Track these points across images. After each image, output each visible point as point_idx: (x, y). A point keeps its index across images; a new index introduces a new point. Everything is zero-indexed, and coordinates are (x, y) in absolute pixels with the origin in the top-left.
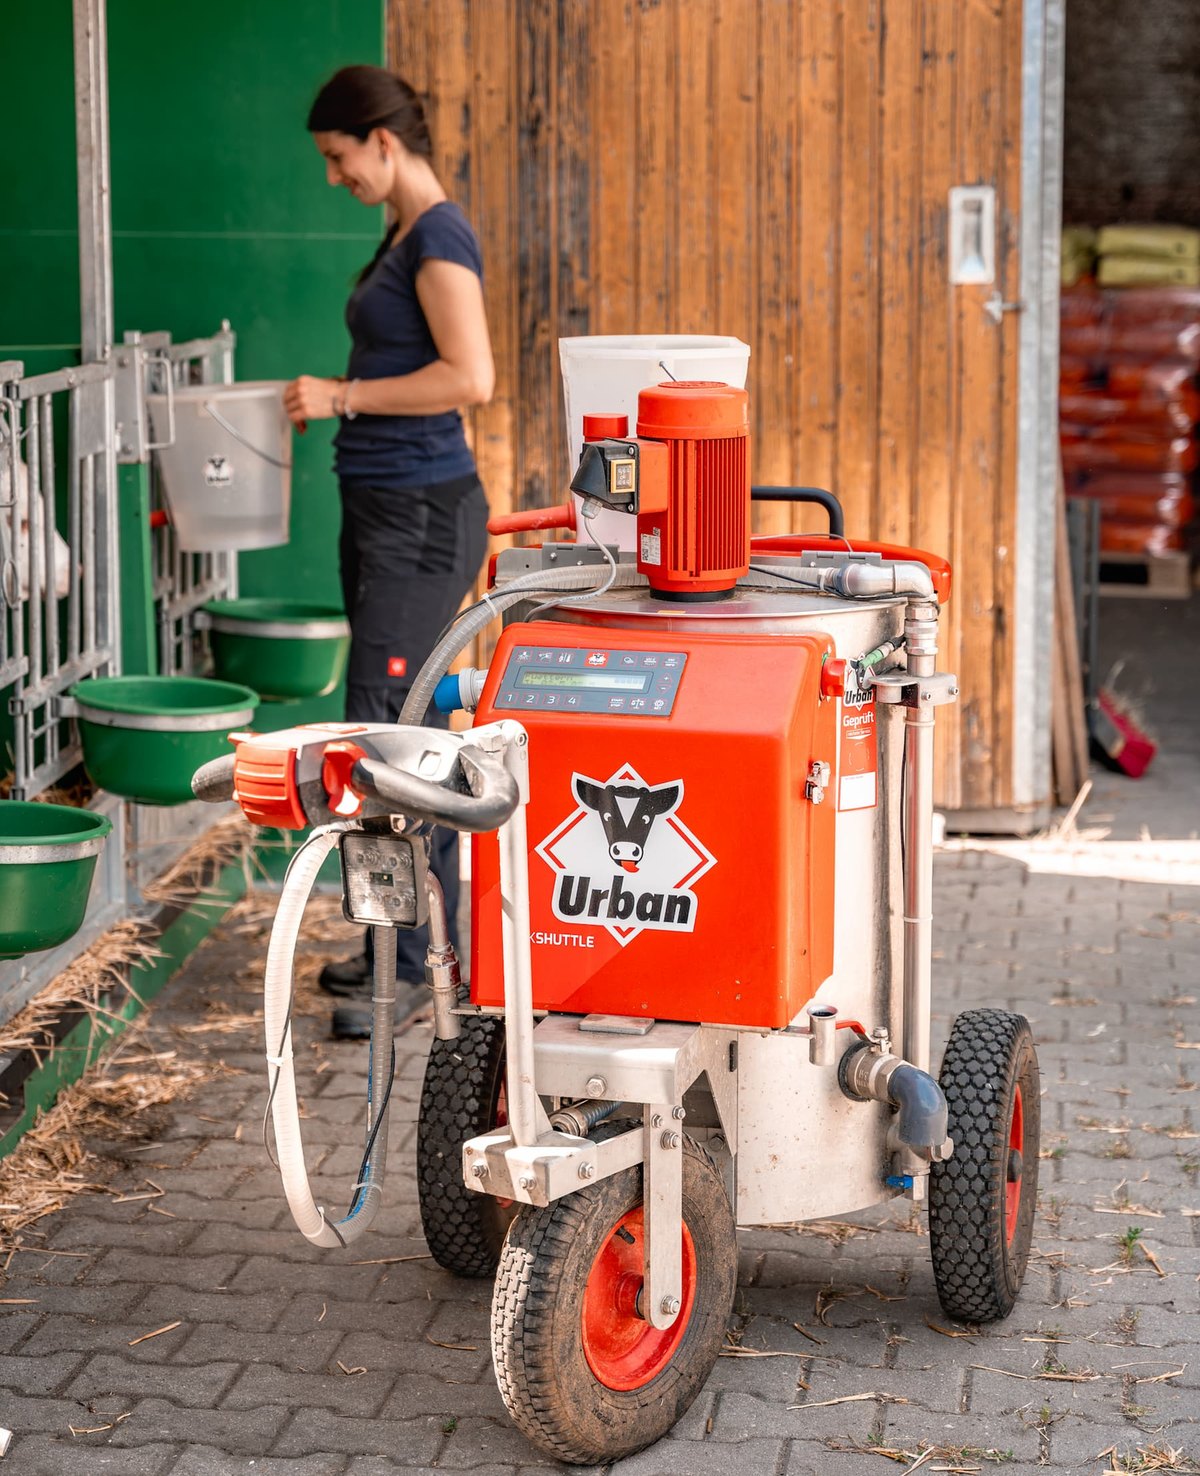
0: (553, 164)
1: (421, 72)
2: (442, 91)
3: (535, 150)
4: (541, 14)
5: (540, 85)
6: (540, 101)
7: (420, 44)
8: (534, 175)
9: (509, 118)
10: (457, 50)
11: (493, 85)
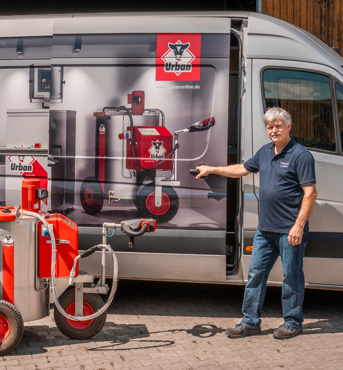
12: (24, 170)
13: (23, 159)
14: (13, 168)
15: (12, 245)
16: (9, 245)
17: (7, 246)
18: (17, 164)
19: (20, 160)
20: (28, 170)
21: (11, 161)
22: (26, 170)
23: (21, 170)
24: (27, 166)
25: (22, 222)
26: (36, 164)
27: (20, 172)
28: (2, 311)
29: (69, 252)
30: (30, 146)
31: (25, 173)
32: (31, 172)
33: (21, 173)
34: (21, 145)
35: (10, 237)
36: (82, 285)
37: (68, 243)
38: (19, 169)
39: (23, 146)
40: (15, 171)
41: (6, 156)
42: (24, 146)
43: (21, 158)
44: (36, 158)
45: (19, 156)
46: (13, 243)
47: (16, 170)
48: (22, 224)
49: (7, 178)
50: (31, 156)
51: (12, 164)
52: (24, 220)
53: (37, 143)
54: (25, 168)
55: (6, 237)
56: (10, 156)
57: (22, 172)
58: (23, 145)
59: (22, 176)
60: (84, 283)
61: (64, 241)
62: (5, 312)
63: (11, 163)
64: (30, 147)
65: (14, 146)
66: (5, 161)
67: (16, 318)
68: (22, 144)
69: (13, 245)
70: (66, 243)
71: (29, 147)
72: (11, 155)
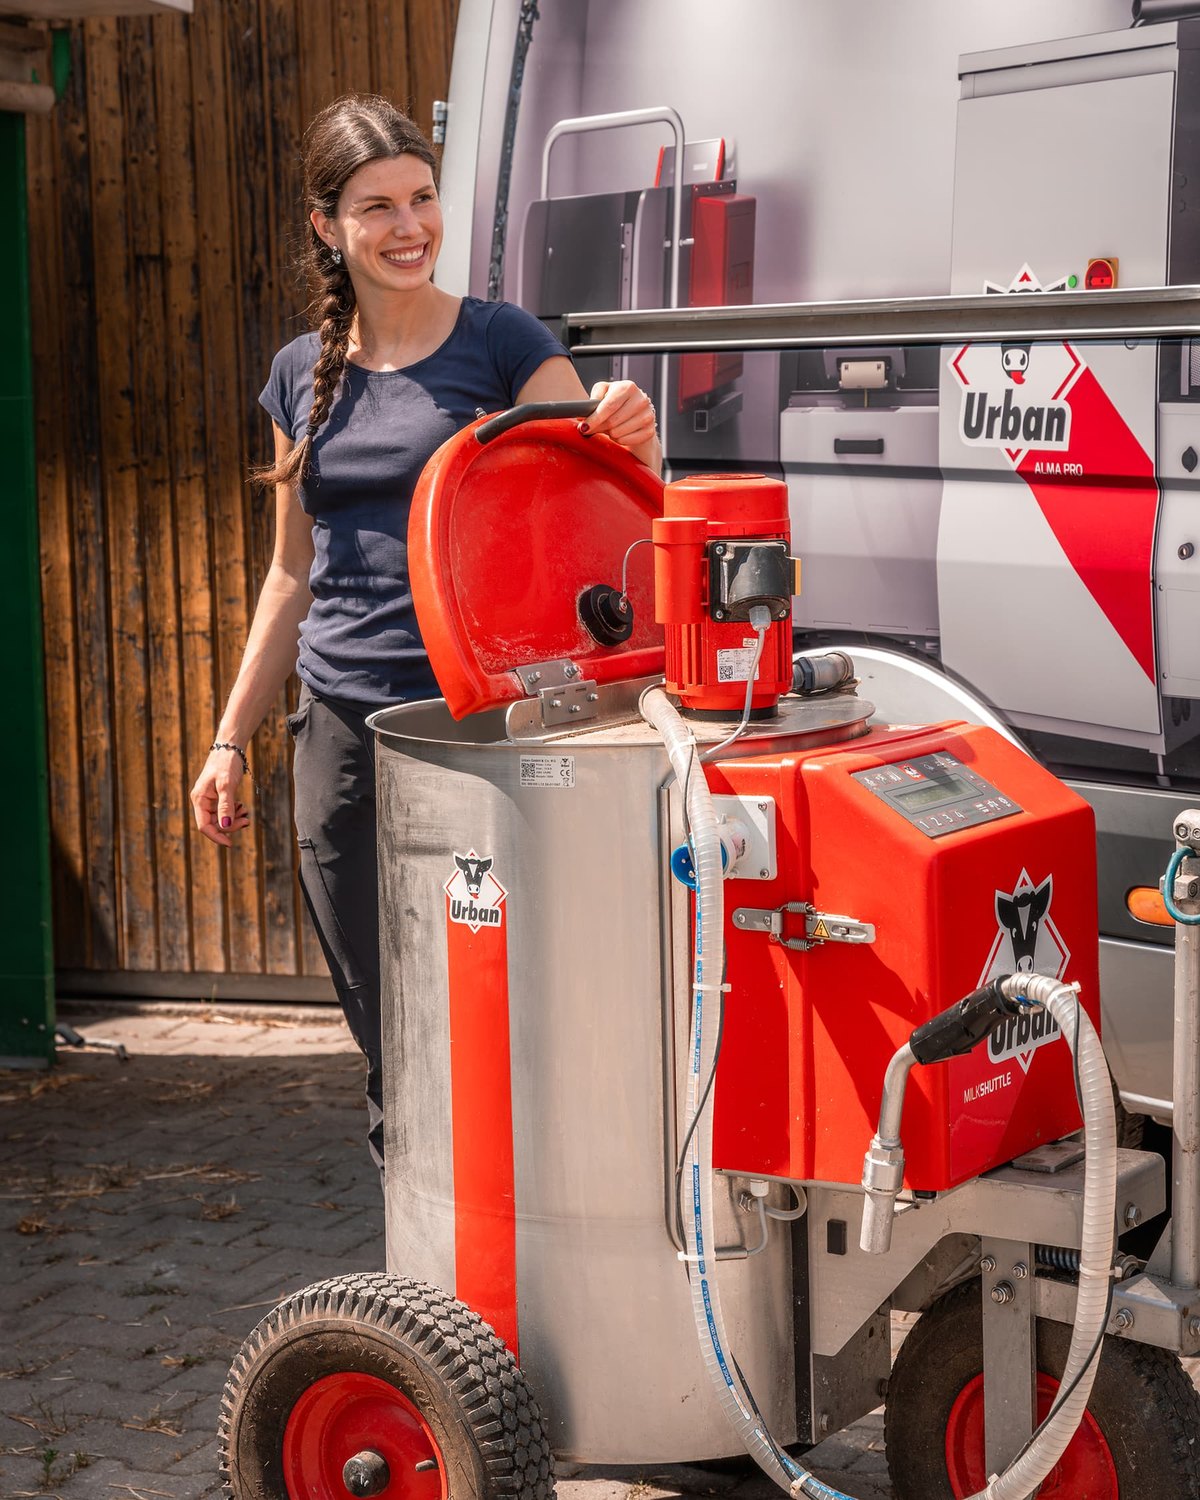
0: (275, 320)
1: (155, 235)
2: (172, 252)
3: (258, 307)
4: (258, 171)
5: (260, 241)
6: (261, 258)
7: (152, 208)
8: (259, 333)
9: (234, 277)
10: (185, 211)
11: (218, 244)
12: (1028, 436)
13: (1022, 362)
14: (974, 425)
15: (493, 924)
16: (478, 923)
17: (470, 923)
18: (996, 401)
19: (1009, 373)
20: (1048, 437)
21: (966, 382)
22: (1036, 435)
23: (1013, 435)
24: (1041, 410)
25: (557, 768)
26: (1087, 394)
27: (1008, 451)
28: (395, 1365)
29: (877, 1008)
30: (1065, 280)
31: (1033, 456)
32: (1063, 446)
33: (1014, 457)
34: (1020, 275)
35: (484, 866)
36: (1026, 1255)
37: (860, 938)
38: (1005, 434)
39: (1028, 279)
40: (982, 440)
41: (944, 350)
42: (1032, 285)
43: (1016, 355)
44: (1091, 357)
45: (1008, 343)
46: (503, 906)
47: (989, 435)
48: (558, 779)
49: (951, 491)
50: (1065, 340)
51: (971, 396)
52: (571, 759)
53: (1098, 254)
54: (1034, 422)
55: (464, 864)
56: (959, 349)
57: (1019, 451)
58: (1031, 275)
59: (1018, 471)
60: (1037, 1249)
61: (835, 927)
62: (410, 1375)
63: (966, 390)
64: (1063, 287)
65: (988, 284)
66: (935, 383)
67: (468, 1432)
68: (1026, 269)
69: (498, 924)
70: (852, 937)
71: (1059, 283)
72: (969, 342)
